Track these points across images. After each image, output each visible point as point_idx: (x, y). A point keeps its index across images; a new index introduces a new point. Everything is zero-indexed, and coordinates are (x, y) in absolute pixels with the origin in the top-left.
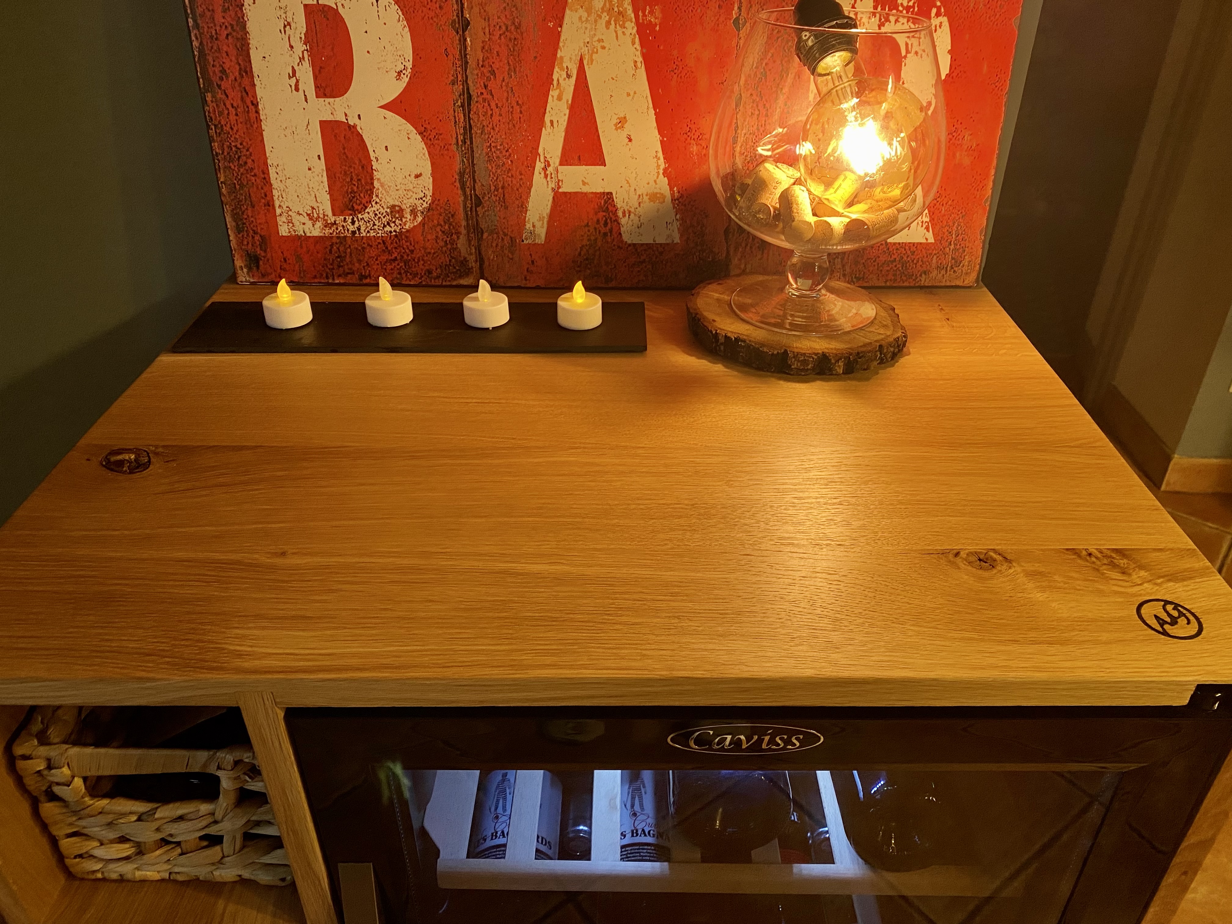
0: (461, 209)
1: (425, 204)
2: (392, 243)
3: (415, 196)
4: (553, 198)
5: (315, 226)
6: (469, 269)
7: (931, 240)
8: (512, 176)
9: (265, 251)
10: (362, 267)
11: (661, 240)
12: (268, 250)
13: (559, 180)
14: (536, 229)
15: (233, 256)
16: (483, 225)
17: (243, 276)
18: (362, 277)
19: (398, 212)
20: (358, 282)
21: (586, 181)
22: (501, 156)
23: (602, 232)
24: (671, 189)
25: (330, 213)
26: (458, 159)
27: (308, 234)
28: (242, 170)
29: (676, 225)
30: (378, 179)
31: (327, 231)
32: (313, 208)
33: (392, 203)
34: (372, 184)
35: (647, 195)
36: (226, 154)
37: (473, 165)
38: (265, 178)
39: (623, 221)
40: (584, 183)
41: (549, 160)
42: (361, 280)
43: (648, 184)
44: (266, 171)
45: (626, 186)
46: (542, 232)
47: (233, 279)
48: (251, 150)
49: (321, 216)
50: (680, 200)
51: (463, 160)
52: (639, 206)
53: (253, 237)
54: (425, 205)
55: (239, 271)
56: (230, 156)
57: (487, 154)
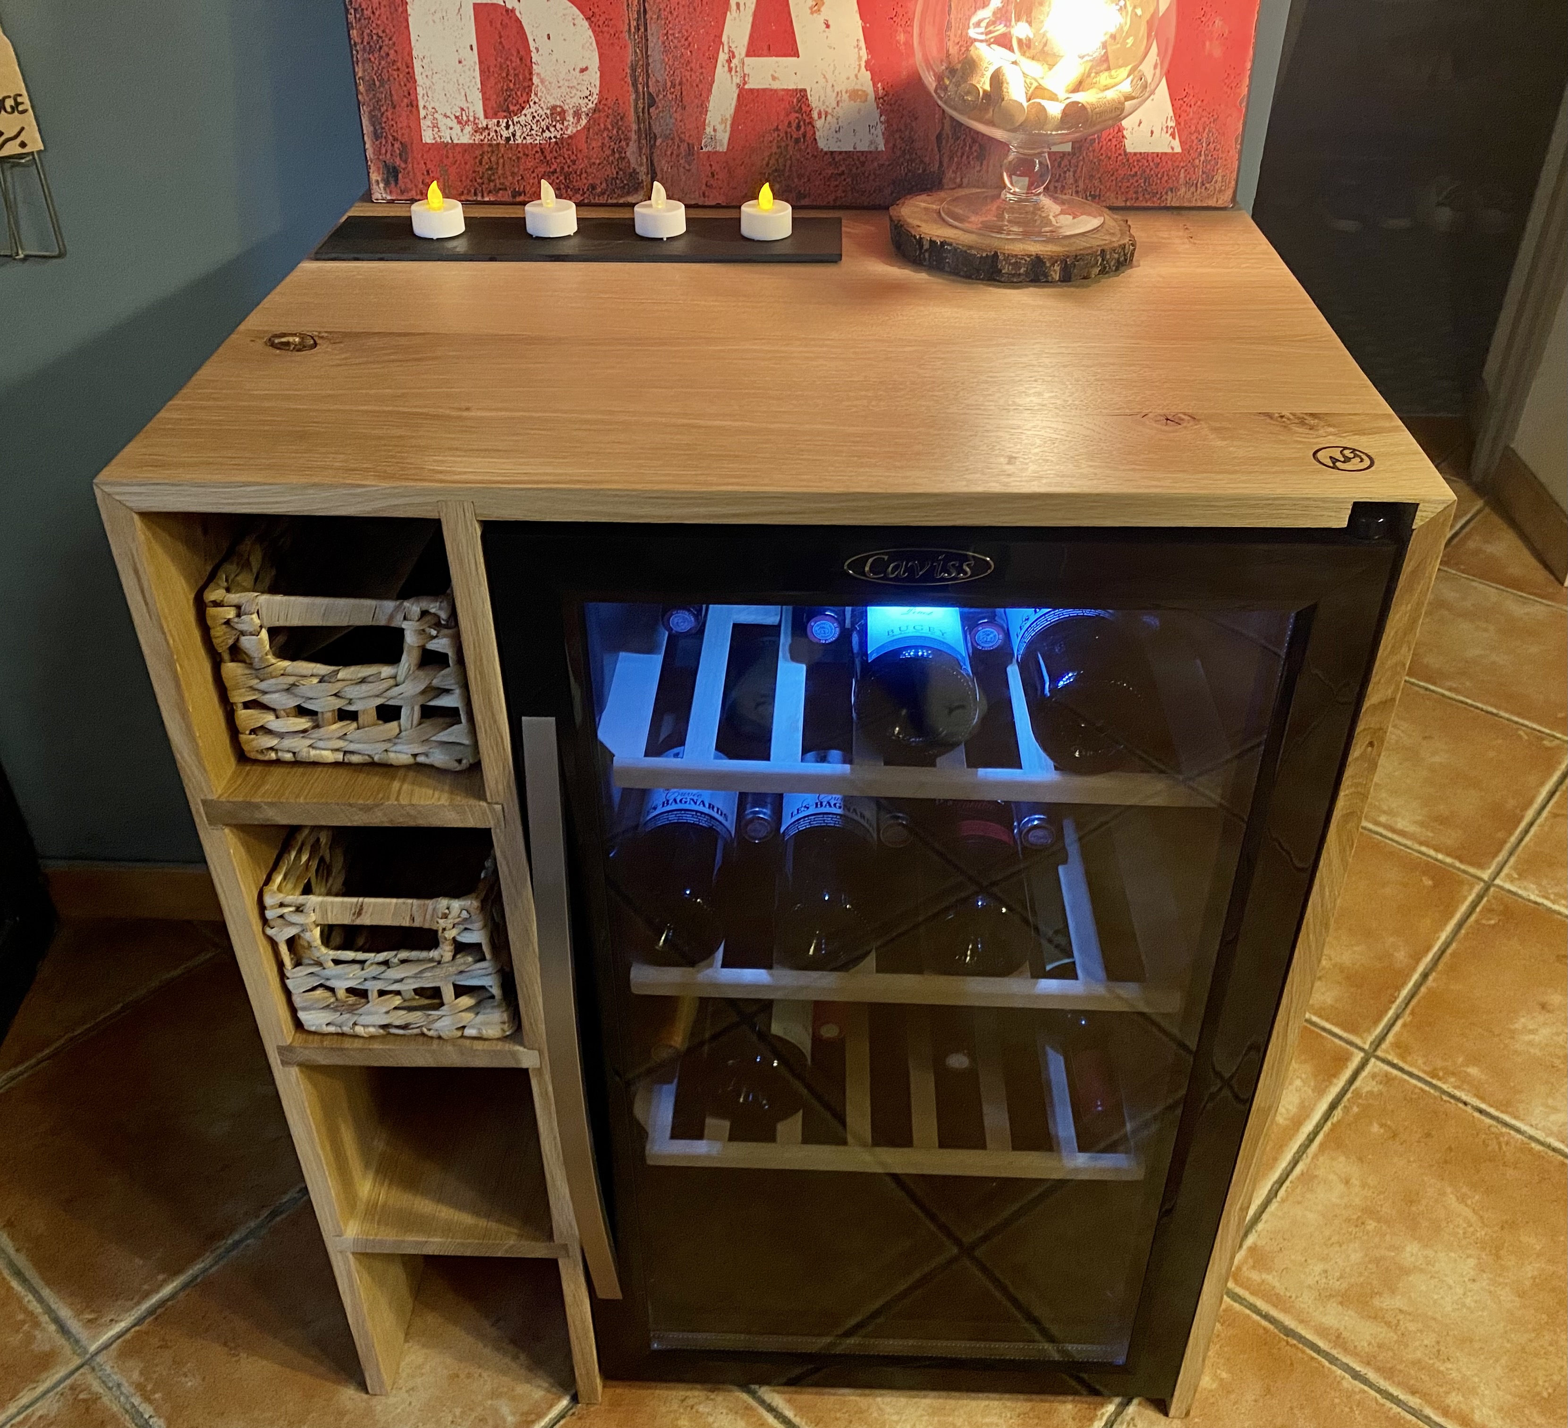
0: (632, 110)
1: (590, 103)
2: (551, 152)
3: (579, 94)
4: (738, 95)
5: (464, 131)
6: (639, 184)
7: (1178, 149)
8: (691, 70)
9: (406, 162)
10: (515, 181)
11: (863, 147)
12: (409, 160)
13: (745, 75)
14: (718, 134)
15: (368, 167)
16: (656, 129)
17: (379, 193)
18: (516, 194)
19: (559, 114)
20: (511, 199)
21: (776, 75)
22: (679, 45)
23: (795, 136)
24: (875, 85)
25: (481, 114)
26: (630, 50)
27: (455, 141)
28: (383, 63)
29: (881, 128)
30: (538, 74)
31: (478, 137)
32: (462, 109)
33: (553, 102)
34: (531, 79)
35: (846, 92)
36: (365, 43)
37: (647, 56)
38: (408, 73)
39: (819, 124)
40: (774, 78)
41: (734, 50)
42: (514, 197)
43: (848, 78)
44: (411, 65)
45: (822, 81)
46: (724, 137)
47: (368, 197)
48: (394, 39)
49: (472, 119)
50: (885, 98)
51: (635, 51)
52: (838, 105)
53: (393, 145)
54: (591, 105)
55: (375, 187)
56: (371, 47)
57: (664, 43)
